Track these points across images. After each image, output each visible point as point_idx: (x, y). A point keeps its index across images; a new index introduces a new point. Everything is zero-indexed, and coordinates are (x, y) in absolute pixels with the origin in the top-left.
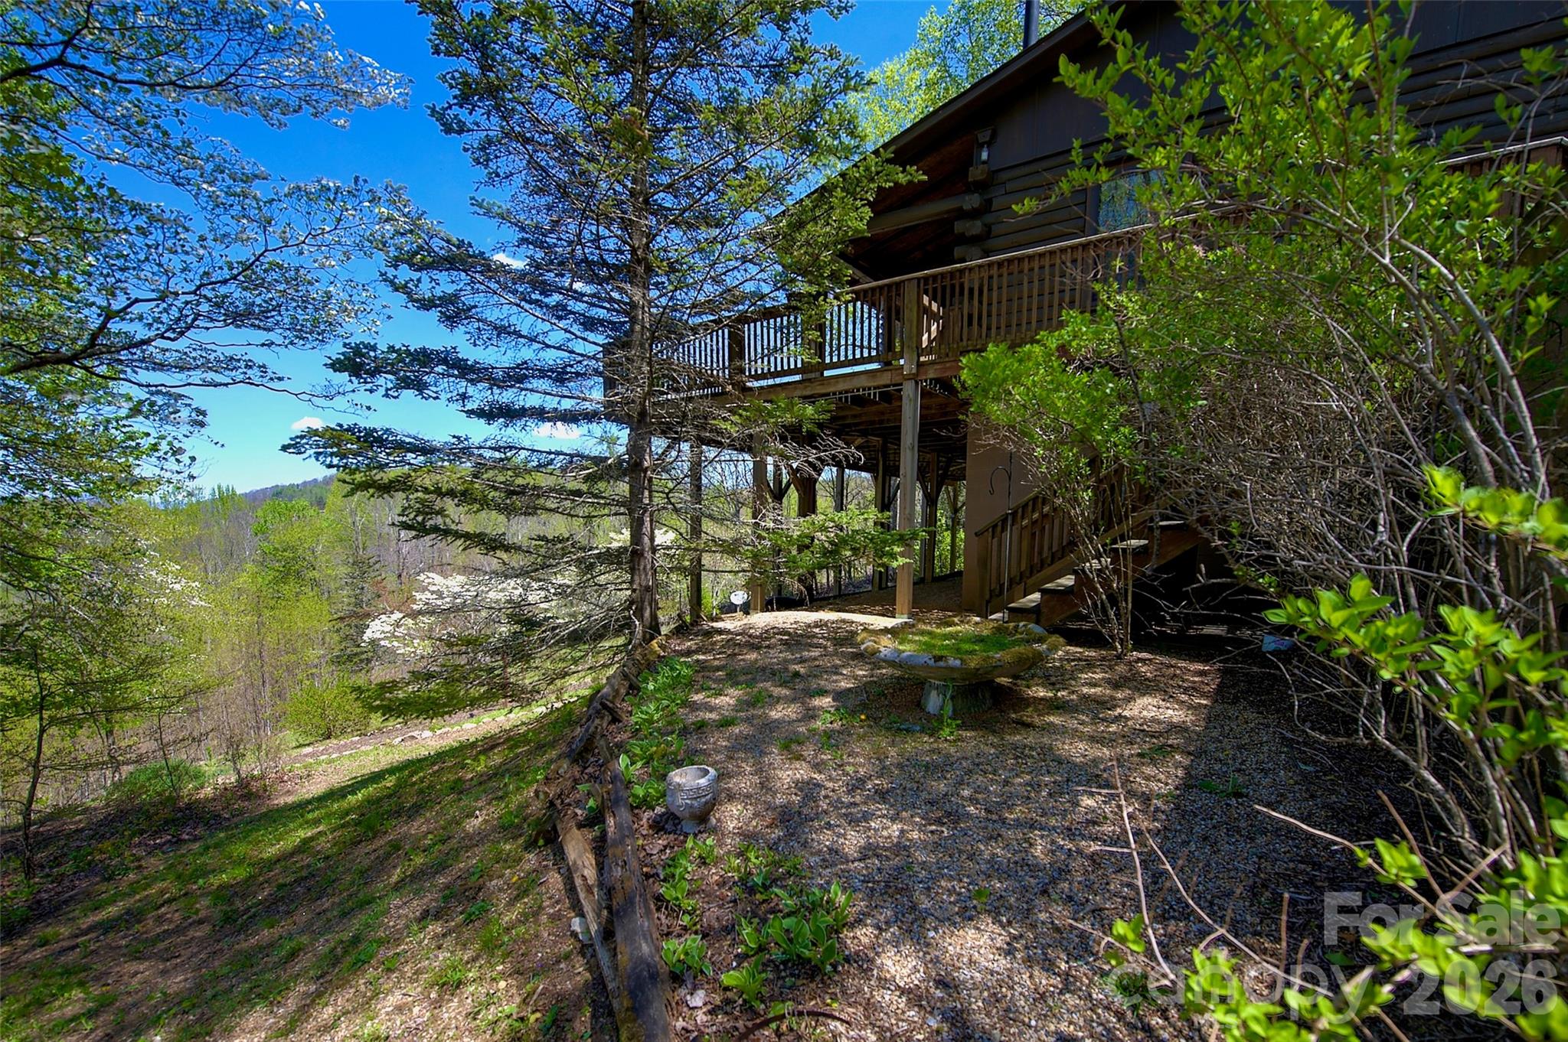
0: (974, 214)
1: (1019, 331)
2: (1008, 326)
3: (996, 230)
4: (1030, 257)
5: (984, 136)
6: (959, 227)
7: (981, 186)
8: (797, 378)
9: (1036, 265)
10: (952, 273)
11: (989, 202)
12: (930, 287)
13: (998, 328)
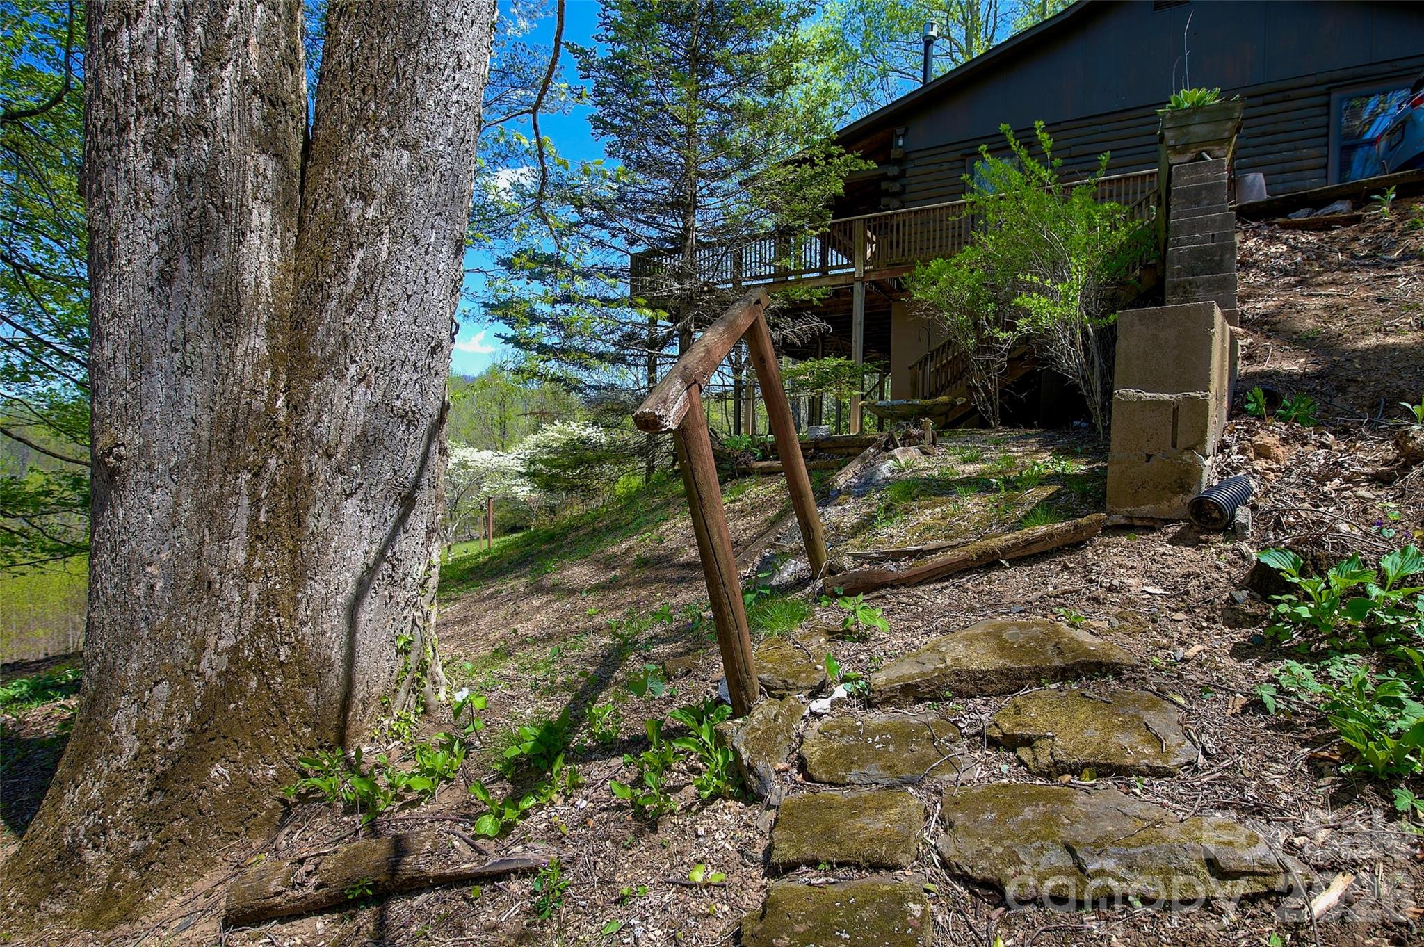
0: (894, 179)
1: (928, 252)
2: (922, 249)
3: (908, 189)
4: (934, 209)
5: (900, 131)
6: (884, 186)
7: (899, 162)
8: (772, 280)
9: (938, 213)
10: (886, 217)
11: (904, 171)
12: (872, 224)
13: (915, 250)
